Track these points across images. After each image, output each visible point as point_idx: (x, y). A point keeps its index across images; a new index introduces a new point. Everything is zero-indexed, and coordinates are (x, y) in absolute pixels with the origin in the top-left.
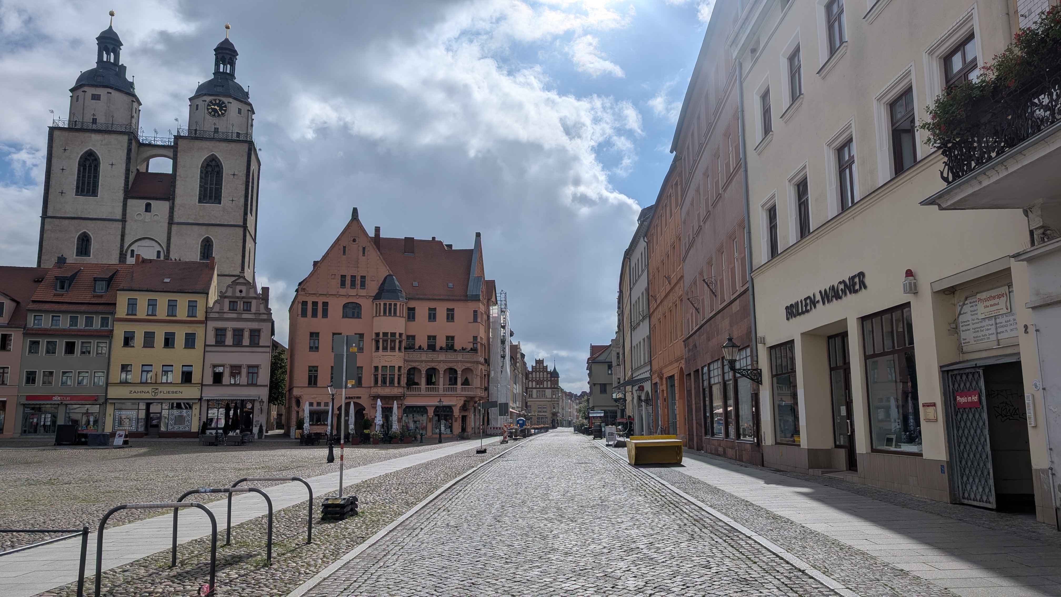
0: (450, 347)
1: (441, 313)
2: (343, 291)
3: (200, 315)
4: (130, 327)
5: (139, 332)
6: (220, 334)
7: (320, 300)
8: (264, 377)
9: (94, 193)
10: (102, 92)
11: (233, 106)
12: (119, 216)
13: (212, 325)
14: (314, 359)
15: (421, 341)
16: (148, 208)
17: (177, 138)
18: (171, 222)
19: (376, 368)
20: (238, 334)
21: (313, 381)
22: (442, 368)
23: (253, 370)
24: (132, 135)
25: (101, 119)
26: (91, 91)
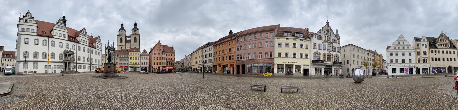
0: (171, 60)
1: (170, 55)
2: (158, 52)
3: (140, 55)
4: (131, 57)
5: (132, 57)
6: (142, 57)
7: (155, 53)
8: (148, 64)
9: (122, 42)
10: (122, 30)
11: (137, 30)
12: (125, 45)
13: (141, 56)
14: (154, 61)
15: (168, 59)
16: (128, 43)
17: (131, 35)
18: (131, 45)
19: (163, 62)
20: (145, 57)
21: (154, 64)
22: (171, 62)
23: (147, 62)
24: (126, 35)
25: (122, 34)
26: (121, 31)
